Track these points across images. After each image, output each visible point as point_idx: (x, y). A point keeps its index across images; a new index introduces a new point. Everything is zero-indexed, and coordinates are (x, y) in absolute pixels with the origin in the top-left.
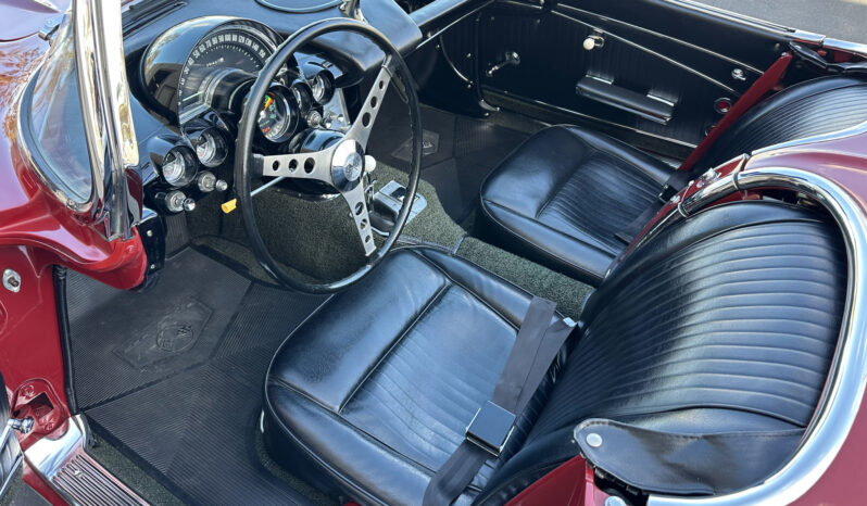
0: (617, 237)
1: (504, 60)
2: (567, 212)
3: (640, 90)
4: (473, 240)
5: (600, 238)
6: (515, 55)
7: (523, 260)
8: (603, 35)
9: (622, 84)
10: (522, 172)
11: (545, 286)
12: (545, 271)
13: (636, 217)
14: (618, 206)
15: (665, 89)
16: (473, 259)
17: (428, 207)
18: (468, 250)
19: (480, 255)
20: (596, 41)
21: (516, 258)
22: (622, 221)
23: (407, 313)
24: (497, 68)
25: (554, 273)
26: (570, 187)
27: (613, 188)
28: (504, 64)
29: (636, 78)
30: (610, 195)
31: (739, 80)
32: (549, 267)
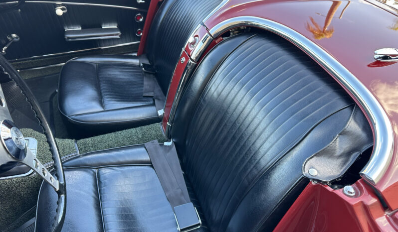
0: (144, 96)
1: (8, 41)
2: (115, 98)
3: (97, 26)
4: (82, 141)
5: (140, 101)
6: (14, 35)
7: (117, 132)
8: (63, 5)
9: (85, 27)
10: (77, 92)
11: (140, 137)
12: (133, 130)
13: (143, 84)
14: (131, 83)
15: (110, 21)
16: (92, 150)
17: (39, 141)
18: (85, 147)
19: (94, 145)
20: (63, 9)
21: (113, 134)
22: (139, 89)
23: (90, 202)
24: (5, 48)
25: (137, 129)
26: (103, 86)
27: (121, 77)
28: (9, 44)
29: (92, 21)
30: (123, 81)
31: (141, 3)
32: (132, 128)
